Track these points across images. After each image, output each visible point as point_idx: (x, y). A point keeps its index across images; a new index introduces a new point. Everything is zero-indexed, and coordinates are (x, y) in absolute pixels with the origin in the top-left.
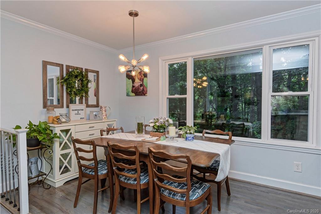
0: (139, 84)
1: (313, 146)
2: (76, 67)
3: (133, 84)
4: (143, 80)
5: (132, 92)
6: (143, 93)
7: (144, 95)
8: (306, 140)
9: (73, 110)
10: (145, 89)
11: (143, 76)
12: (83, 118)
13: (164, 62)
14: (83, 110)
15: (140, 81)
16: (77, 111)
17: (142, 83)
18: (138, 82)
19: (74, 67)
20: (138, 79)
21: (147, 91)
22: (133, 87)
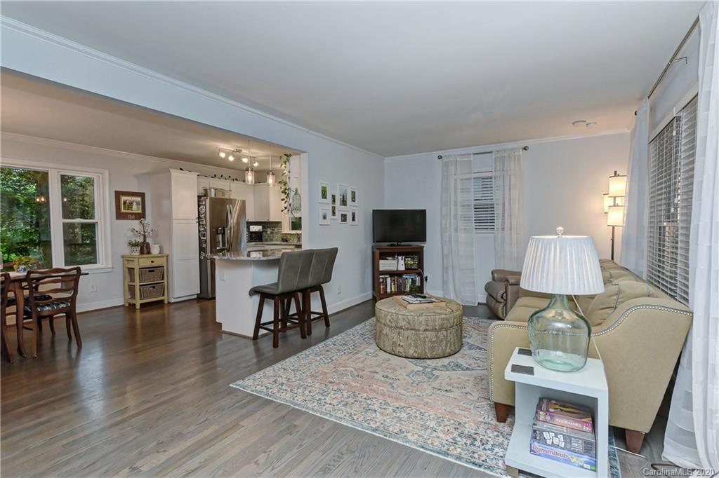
8: (95, 262)
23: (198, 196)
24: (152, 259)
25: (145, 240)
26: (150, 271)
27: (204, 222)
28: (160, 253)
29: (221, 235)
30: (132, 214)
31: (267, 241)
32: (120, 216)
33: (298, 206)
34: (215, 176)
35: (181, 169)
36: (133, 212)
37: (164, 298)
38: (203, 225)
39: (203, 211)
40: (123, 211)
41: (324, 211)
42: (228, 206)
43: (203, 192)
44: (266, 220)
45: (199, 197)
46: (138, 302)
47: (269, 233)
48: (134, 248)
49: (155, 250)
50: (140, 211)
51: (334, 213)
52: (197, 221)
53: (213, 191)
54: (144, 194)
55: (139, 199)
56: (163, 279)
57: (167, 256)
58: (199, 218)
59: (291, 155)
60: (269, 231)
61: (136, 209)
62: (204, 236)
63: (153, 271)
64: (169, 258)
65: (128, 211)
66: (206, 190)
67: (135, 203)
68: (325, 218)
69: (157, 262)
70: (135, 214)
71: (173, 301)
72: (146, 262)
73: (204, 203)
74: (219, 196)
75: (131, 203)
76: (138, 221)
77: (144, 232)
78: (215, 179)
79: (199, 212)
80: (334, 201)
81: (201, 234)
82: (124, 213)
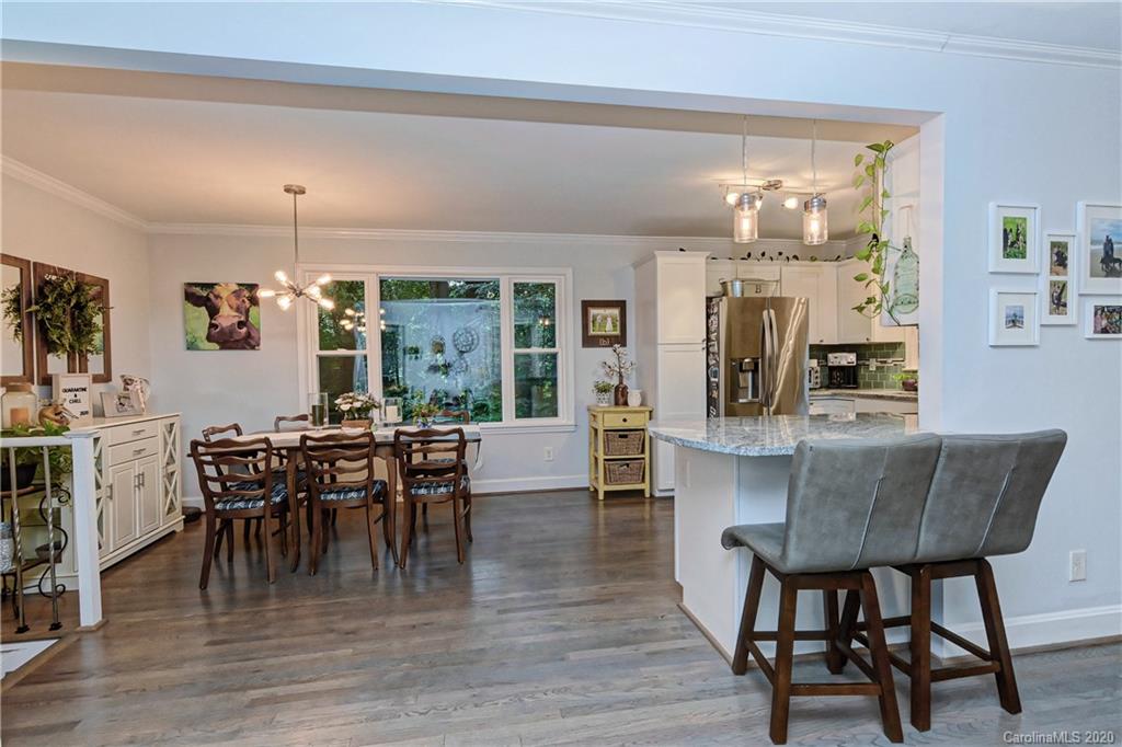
0: (236, 320)
1: (564, 422)
2: (59, 269)
3: (211, 318)
4: (247, 311)
5: (210, 338)
6: (249, 344)
7: (253, 348)
8: (555, 414)
9: (65, 391)
10: (253, 334)
11: (247, 302)
12: (87, 413)
13: (307, 274)
14: (84, 390)
15: (236, 314)
16: (72, 394)
17: (243, 319)
18: (228, 316)
19: (54, 268)
20: (231, 307)
21: (259, 339)
22: (212, 326)
23: (707, 298)
24: (625, 416)
25: (621, 383)
26: (621, 436)
27: (716, 348)
28: (642, 405)
29: (750, 374)
30: (605, 337)
31: (868, 386)
32: (589, 341)
33: (912, 291)
34: (749, 255)
35: (681, 250)
36: (608, 333)
37: (645, 486)
38: (713, 353)
39: (713, 328)
40: (591, 333)
41: (1015, 302)
42: (765, 313)
43: (719, 288)
44: (864, 341)
45: (709, 300)
46: (602, 488)
47: (873, 368)
48: (602, 396)
49: (634, 399)
50: (618, 332)
51: (1058, 302)
52: (705, 345)
53: (738, 285)
54: (624, 302)
55: (616, 312)
56: (643, 452)
57: (651, 412)
58: (708, 339)
59: (889, 145)
60: (873, 364)
61: (610, 329)
62: (716, 374)
63: (626, 436)
64: (653, 413)
65: (599, 333)
66: (724, 284)
67: (609, 319)
68: (1015, 321)
69: (634, 422)
70: (610, 337)
71: (657, 494)
72: (614, 420)
73: (715, 311)
74: (751, 293)
75: (605, 318)
76: (611, 349)
77: (620, 367)
78: (750, 261)
79: (708, 328)
80: (1060, 258)
81: (710, 372)
82: (594, 337)
